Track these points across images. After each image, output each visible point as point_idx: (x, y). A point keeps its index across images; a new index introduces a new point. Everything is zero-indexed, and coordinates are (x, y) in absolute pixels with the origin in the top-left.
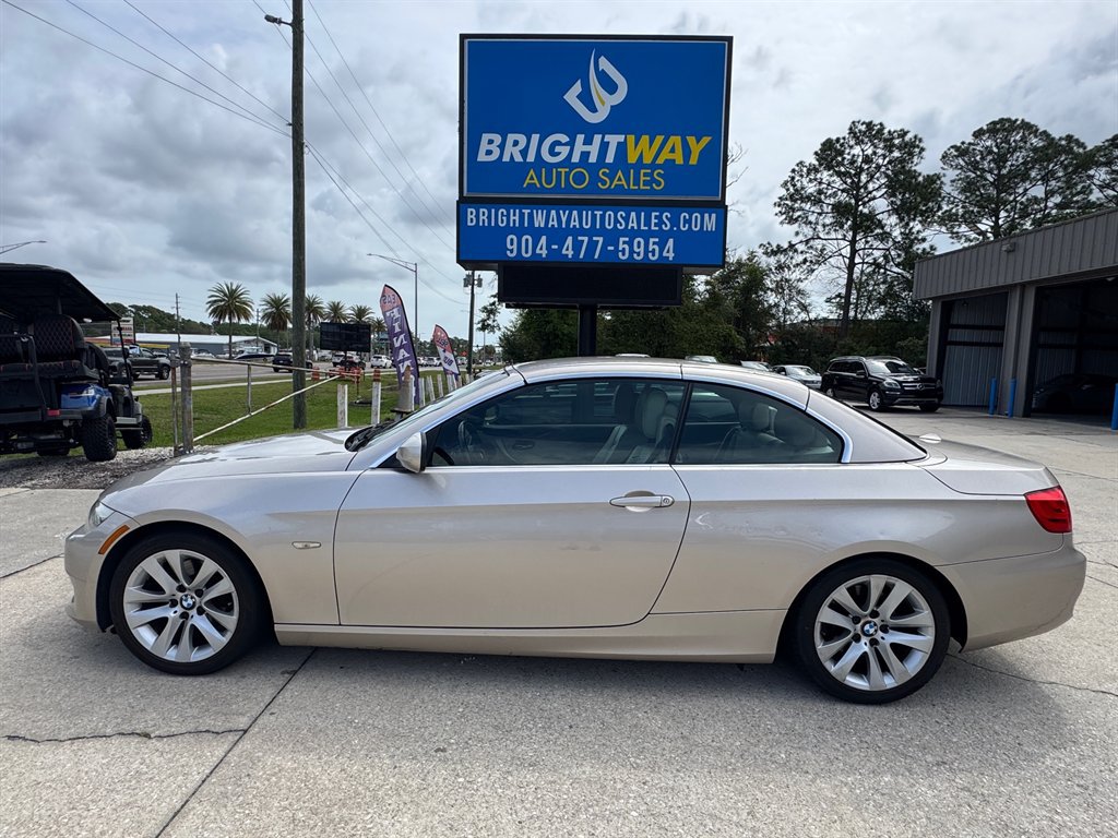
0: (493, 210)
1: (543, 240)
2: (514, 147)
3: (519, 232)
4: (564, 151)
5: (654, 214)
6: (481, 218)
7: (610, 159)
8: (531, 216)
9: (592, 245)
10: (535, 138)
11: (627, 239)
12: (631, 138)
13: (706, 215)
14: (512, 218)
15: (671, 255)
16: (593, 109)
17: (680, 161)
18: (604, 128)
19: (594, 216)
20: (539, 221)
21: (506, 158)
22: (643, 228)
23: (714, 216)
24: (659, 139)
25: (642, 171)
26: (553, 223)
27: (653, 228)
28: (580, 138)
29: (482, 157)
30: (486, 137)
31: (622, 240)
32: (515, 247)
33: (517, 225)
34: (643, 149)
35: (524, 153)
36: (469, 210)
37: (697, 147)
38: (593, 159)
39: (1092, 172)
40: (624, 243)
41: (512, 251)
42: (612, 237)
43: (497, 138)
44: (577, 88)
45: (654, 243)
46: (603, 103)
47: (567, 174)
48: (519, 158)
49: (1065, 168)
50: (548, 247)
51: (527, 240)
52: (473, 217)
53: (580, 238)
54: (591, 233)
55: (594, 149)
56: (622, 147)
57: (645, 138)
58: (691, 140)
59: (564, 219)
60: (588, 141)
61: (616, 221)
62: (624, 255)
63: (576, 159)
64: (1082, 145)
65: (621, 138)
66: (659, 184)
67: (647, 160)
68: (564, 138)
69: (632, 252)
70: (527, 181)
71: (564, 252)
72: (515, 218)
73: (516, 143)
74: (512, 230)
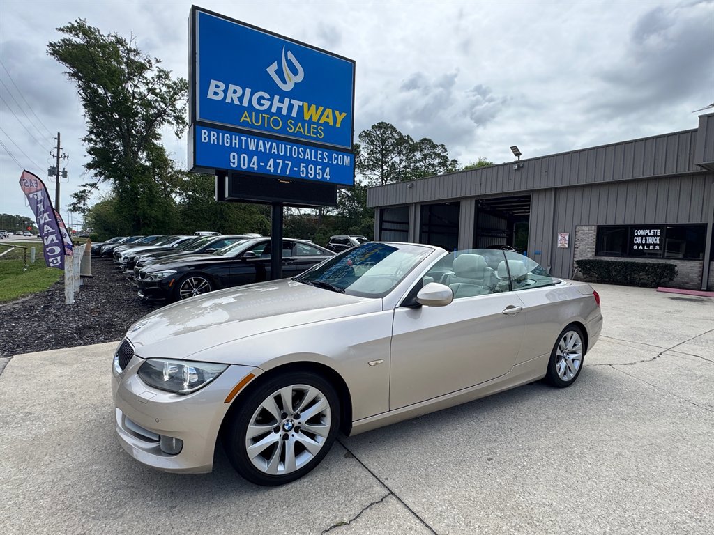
0: (221, 134)
1: (255, 158)
2: (234, 94)
3: (239, 151)
4: (267, 104)
5: (319, 152)
6: (212, 138)
7: (294, 114)
8: (246, 141)
9: (285, 166)
10: (248, 91)
11: (305, 165)
12: (306, 105)
13: (345, 157)
14: (234, 141)
15: (328, 177)
16: (285, 83)
17: (331, 124)
18: (292, 95)
19: (286, 148)
20: (252, 146)
21: (228, 100)
22: (313, 159)
23: (349, 157)
24: (321, 109)
25: (312, 126)
26: (261, 148)
27: (319, 160)
28: (277, 98)
29: (210, 96)
30: (213, 83)
31: (302, 165)
32: (236, 161)
33: (237, 146)
34: (312, 113)
35: (241, 99)
36: (203, 131)
37: (340, 117)
38: (284, 112)
39: (415, 153)
40: (303, 167)
41: (234, 163)
42: (297, 162)
43: (222, 86)
44: (274, 66)
45: (319, 169)
46: (290, 80)
47: (269, 119)
48: (237, 102)
49: (407, 150)
50: (258, 164)
51: (244, 157)
52: (206, 136)
53: (277, 160)
54: (284, 158)
55: (285, 106)
56: (301, 109)
57: (314, 107)
58: (337, 113)
59: (268, 147)
60: (281, 101)
61: (299, 153)
62: (303, 174)
63: (274, 110)
64: (412, 141)
65: (301, 103)
66: (321, 135)
67: (315, 120)
68: (267, 96)
69: (307, 173)
70: (243, 118)
71: (268, 168)
72: (236, 142)
73: (235, 92)
74: (235, 150)
